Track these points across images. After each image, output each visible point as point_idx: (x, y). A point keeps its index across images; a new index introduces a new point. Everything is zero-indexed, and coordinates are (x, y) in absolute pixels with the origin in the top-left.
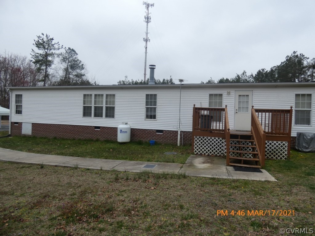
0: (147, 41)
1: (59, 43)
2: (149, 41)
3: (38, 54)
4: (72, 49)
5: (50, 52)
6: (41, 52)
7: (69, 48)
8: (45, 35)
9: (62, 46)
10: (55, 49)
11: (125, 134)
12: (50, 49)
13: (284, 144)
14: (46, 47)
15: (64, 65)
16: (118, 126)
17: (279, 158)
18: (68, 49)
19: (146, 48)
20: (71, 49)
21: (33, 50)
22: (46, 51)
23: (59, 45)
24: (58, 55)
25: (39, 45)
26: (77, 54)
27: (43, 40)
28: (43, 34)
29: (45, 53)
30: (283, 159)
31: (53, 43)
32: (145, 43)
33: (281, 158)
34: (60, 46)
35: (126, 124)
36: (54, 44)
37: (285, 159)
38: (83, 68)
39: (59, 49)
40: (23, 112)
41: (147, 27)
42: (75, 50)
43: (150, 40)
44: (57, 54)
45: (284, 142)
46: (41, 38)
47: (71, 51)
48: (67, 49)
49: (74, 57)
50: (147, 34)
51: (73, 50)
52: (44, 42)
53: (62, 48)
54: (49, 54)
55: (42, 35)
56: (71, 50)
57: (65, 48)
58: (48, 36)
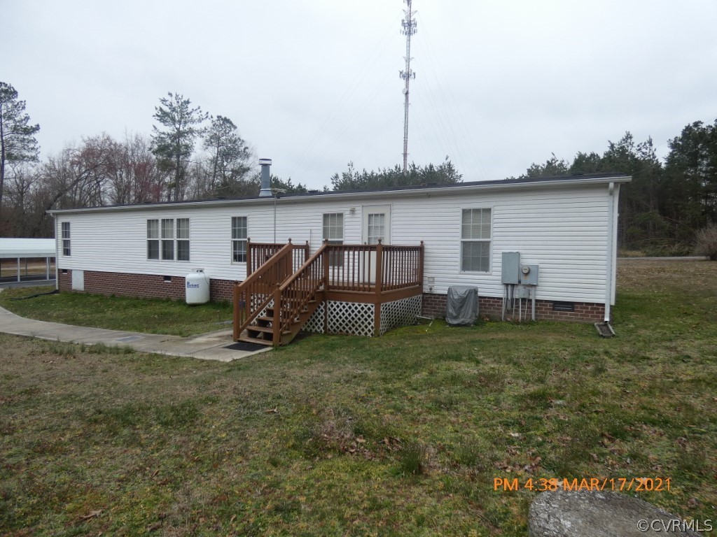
0: (408, 77)
1: (200, 109)
2: (413, 76)
3: (164, 133)
4: (225, 118)
5: (186, 128)
6: (168, 129)
7: (219, 117)
8: (174, 95)
9: (207, 113)
10: (193, 121)
11: (196, 289)
12: (185, 123)
13: (369, 309)
14: (177, 119)
15: (212, 152)
16: (187, 274)
17: (363, 334)
18: (217, 118)
19: (407, 93)
20: (223, 117)
21: (154, 127)
22: (177, 126)
23: (200, 112)
24: (200, 133)
25: (163, 117)
26: (235, 128)
27: (171, 105)
28: (170, 94)
29: (176, 130)
30: (369, 334)
31: (189, 110)
32: (403, 82)
33: (366, 334)
34: (204, 113)
35: (201, 271)
36: (191, 112)
37: (372, 335)
38: (247, 156)
39: (200, 121)
40: (72, 252)
41: (409, 46)
42: (232, 120)
43: (414, 74)
44: (198, 131)
45: (369, 305)
46: (168, 103)
47: (223, 123)
48: (215, 118)
49: (231, 133)
50: (408, 60)
51: (226, 120)
52: (174, 110)
53: (207, 117)
54: (184, 133)
55: (169, 96)
56: (222, 119)
57: (212, 117)
58: (180, 97)
